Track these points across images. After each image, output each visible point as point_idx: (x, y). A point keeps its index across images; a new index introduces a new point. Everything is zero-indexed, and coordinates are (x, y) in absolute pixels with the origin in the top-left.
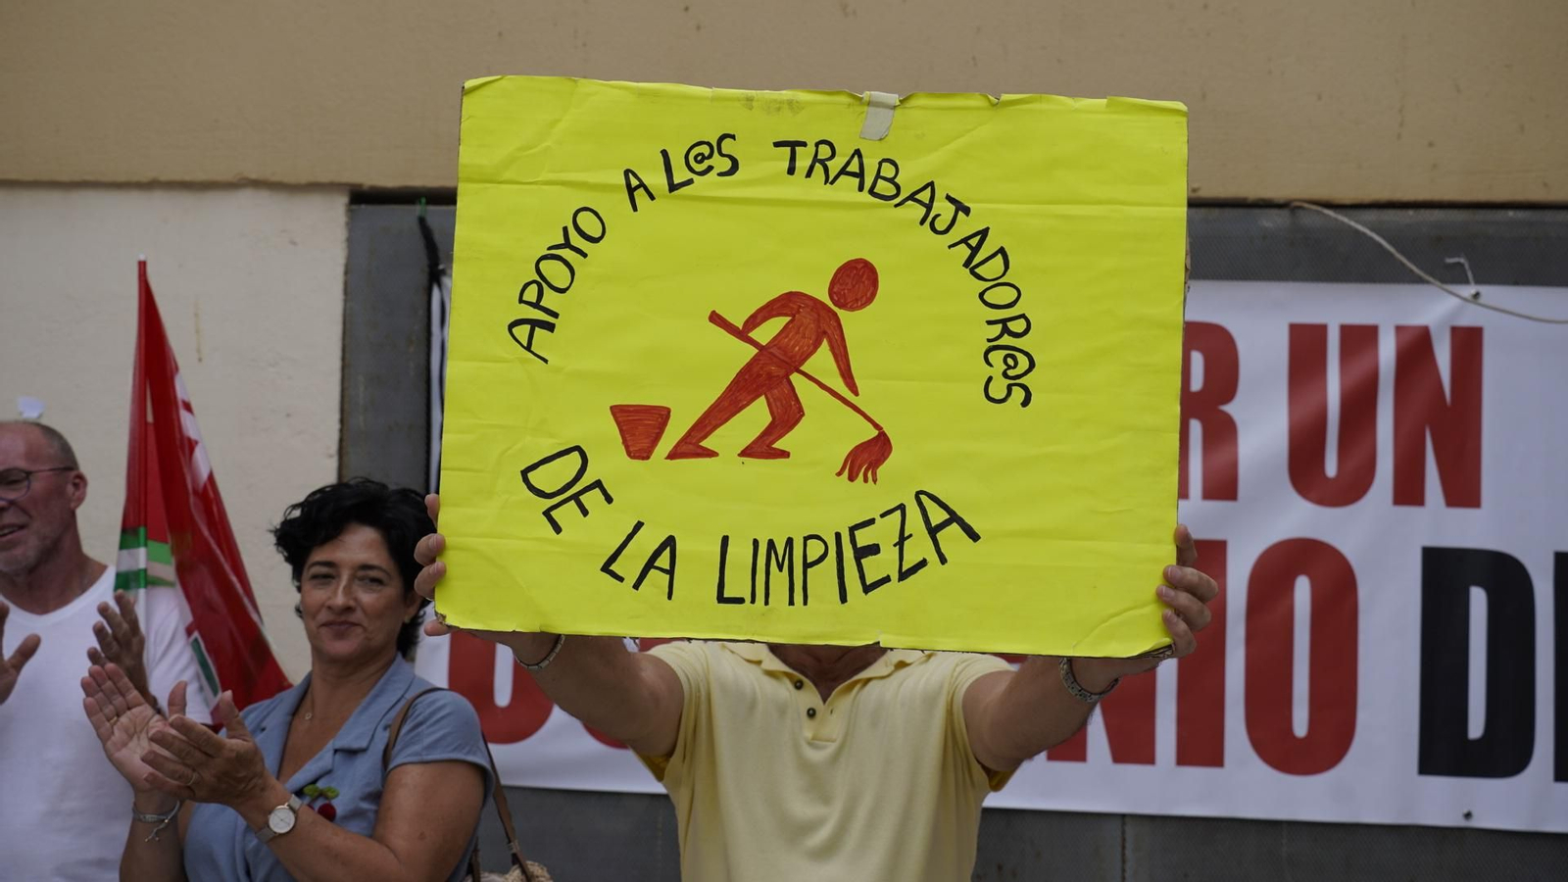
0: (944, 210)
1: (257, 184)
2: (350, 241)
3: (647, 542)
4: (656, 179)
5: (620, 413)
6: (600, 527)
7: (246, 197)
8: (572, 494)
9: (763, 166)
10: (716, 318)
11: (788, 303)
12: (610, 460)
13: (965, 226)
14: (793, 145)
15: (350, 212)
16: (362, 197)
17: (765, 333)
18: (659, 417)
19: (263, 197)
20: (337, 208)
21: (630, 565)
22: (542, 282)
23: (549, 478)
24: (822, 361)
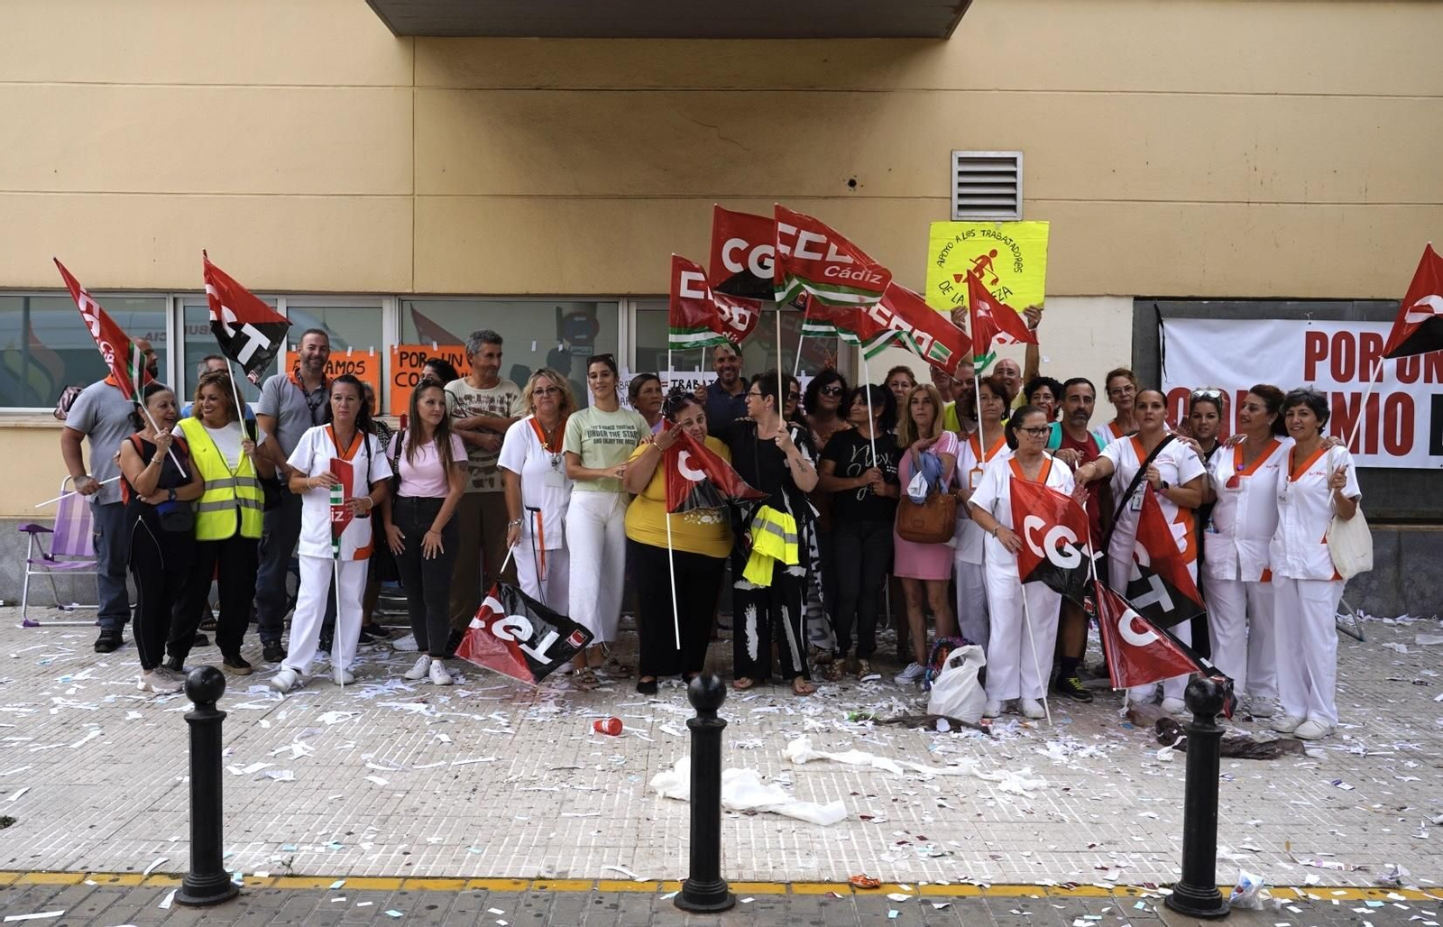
0: (1008, 241)
1: (1108, 295)
2: (1134, 312)
3: (959, 296)
4: (961, 237)
5: (955, 275)
6: (951, 294)
7: (1105, 298)
8: (947, 289)
9: (979, 235)
10: (971, 260)
11: (983, 257)
12: (953, 283)
13: (1012, 243)
14: (984, 231)
15: (1135, 305)
16: (1137, 298)
17: (978, 262)
18: (961, 276)
19: (1110, 299)
20: (1130, 302)
21: (956, 300)
22: (943, 255)
23: (944, 286)
24: (988, 266)
